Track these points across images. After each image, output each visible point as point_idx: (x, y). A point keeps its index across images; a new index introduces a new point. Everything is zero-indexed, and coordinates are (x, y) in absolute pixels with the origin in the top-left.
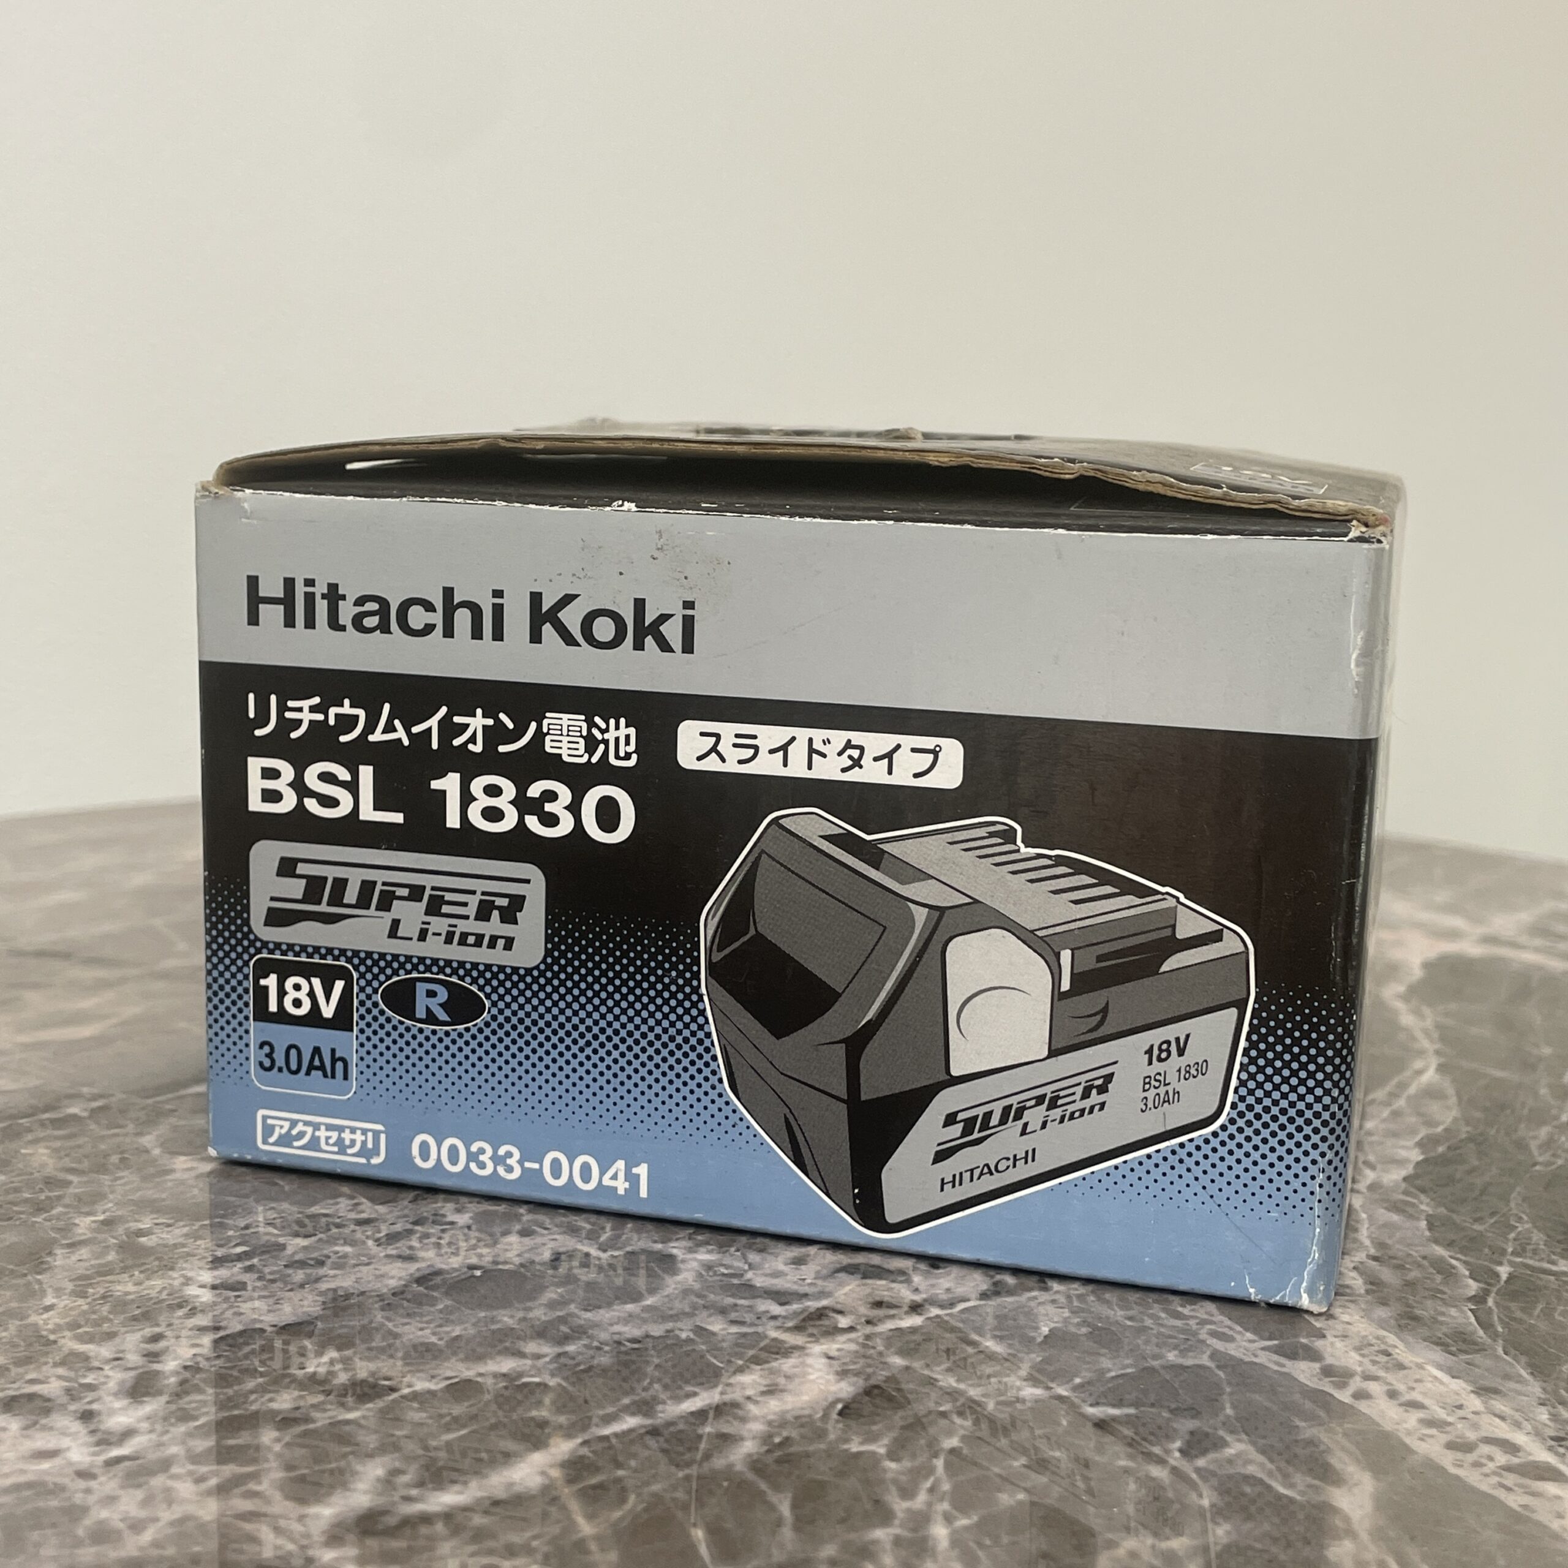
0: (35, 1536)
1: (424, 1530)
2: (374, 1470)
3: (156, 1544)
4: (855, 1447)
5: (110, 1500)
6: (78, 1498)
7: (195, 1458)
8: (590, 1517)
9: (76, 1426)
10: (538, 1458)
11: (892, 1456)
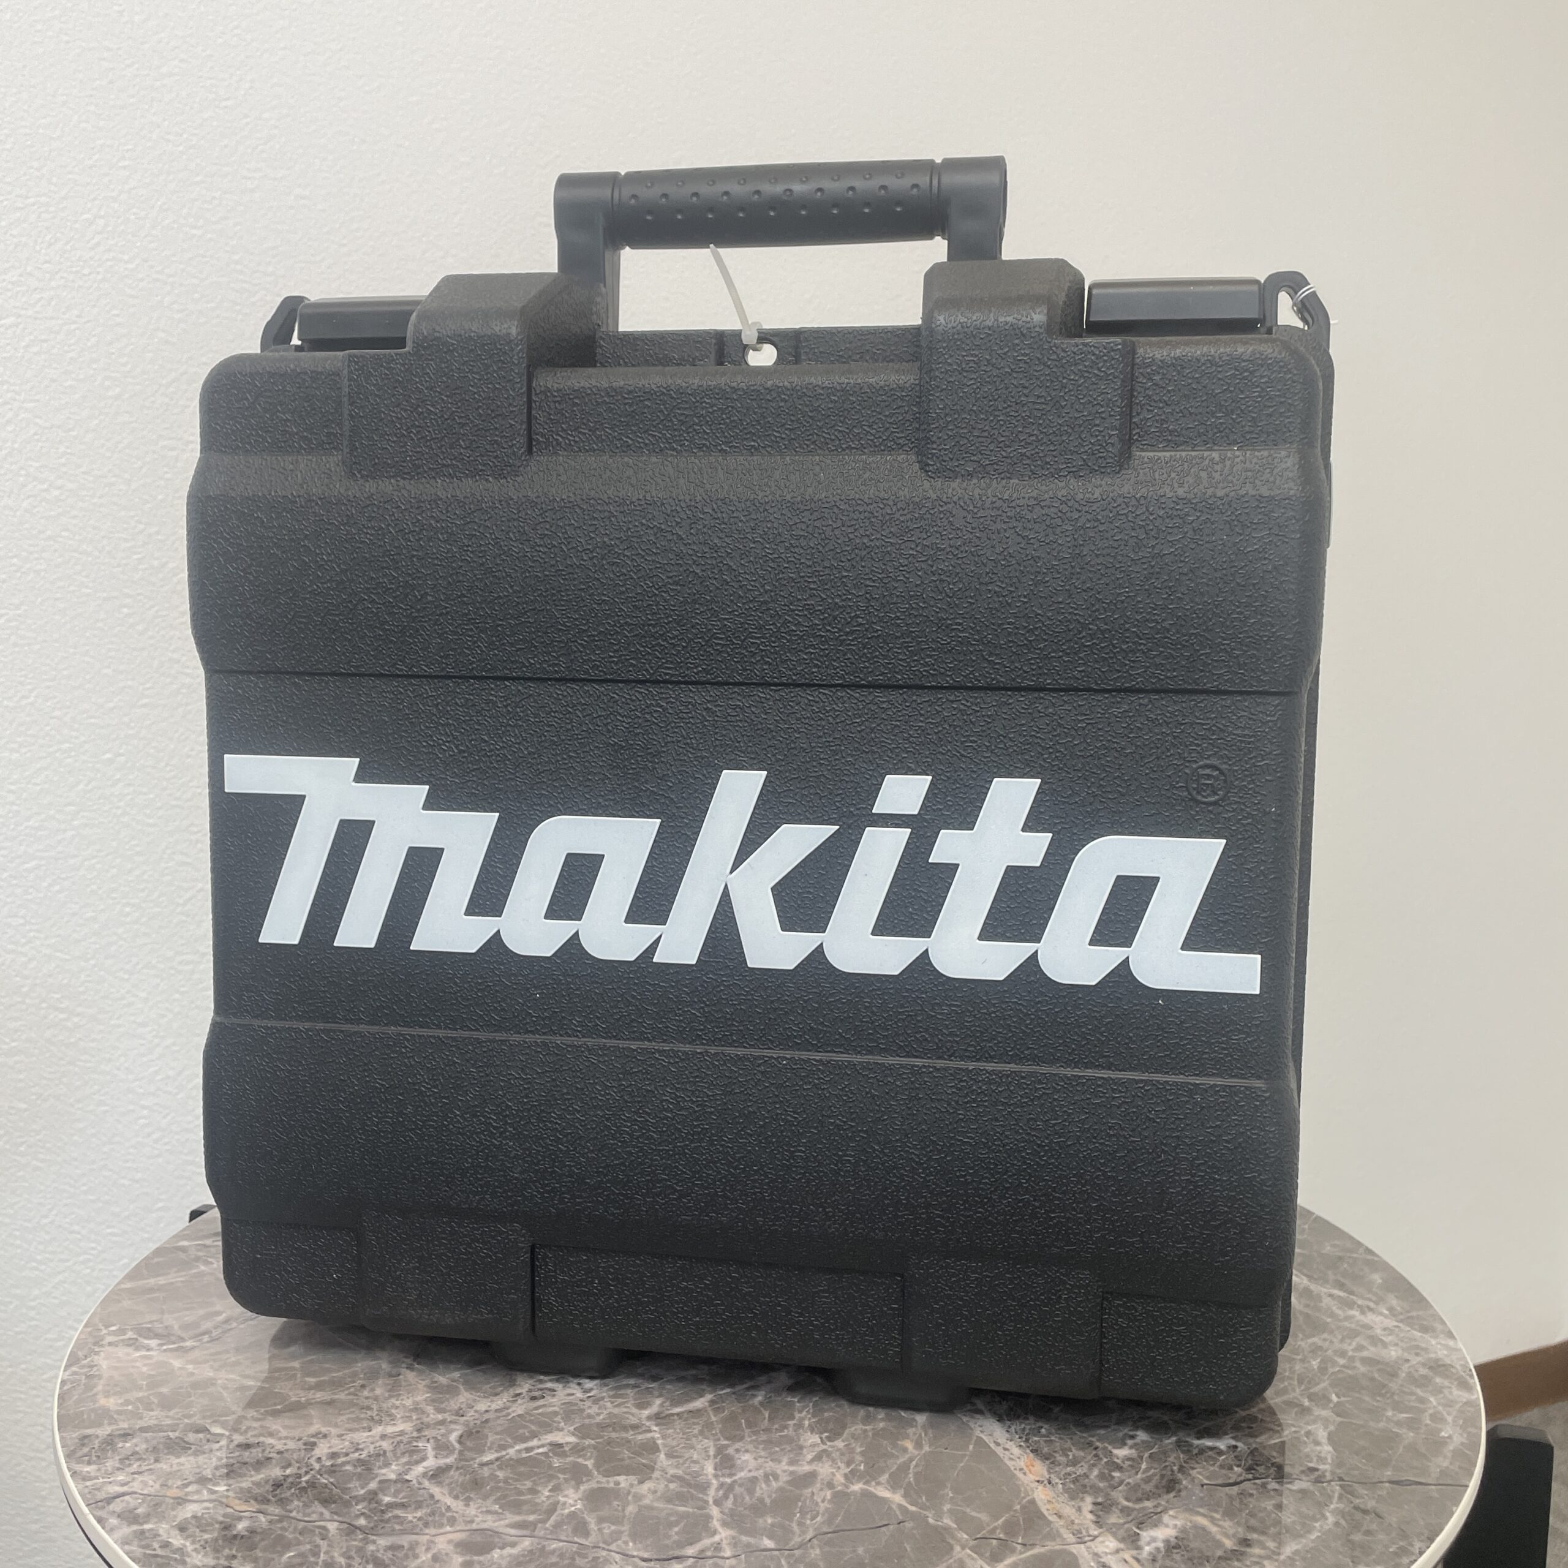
0: (573, 1416)
1: (672, 1418)
2: (658, 1402)
3: (604, 1419)
4: (789, 1399)
5: (590, 1407)
6: (582, 1407)
7: (610, 1397)
8: (715, 1416)
9: (577, 1387)
10: (702, 1400)
11: (798, 1402)
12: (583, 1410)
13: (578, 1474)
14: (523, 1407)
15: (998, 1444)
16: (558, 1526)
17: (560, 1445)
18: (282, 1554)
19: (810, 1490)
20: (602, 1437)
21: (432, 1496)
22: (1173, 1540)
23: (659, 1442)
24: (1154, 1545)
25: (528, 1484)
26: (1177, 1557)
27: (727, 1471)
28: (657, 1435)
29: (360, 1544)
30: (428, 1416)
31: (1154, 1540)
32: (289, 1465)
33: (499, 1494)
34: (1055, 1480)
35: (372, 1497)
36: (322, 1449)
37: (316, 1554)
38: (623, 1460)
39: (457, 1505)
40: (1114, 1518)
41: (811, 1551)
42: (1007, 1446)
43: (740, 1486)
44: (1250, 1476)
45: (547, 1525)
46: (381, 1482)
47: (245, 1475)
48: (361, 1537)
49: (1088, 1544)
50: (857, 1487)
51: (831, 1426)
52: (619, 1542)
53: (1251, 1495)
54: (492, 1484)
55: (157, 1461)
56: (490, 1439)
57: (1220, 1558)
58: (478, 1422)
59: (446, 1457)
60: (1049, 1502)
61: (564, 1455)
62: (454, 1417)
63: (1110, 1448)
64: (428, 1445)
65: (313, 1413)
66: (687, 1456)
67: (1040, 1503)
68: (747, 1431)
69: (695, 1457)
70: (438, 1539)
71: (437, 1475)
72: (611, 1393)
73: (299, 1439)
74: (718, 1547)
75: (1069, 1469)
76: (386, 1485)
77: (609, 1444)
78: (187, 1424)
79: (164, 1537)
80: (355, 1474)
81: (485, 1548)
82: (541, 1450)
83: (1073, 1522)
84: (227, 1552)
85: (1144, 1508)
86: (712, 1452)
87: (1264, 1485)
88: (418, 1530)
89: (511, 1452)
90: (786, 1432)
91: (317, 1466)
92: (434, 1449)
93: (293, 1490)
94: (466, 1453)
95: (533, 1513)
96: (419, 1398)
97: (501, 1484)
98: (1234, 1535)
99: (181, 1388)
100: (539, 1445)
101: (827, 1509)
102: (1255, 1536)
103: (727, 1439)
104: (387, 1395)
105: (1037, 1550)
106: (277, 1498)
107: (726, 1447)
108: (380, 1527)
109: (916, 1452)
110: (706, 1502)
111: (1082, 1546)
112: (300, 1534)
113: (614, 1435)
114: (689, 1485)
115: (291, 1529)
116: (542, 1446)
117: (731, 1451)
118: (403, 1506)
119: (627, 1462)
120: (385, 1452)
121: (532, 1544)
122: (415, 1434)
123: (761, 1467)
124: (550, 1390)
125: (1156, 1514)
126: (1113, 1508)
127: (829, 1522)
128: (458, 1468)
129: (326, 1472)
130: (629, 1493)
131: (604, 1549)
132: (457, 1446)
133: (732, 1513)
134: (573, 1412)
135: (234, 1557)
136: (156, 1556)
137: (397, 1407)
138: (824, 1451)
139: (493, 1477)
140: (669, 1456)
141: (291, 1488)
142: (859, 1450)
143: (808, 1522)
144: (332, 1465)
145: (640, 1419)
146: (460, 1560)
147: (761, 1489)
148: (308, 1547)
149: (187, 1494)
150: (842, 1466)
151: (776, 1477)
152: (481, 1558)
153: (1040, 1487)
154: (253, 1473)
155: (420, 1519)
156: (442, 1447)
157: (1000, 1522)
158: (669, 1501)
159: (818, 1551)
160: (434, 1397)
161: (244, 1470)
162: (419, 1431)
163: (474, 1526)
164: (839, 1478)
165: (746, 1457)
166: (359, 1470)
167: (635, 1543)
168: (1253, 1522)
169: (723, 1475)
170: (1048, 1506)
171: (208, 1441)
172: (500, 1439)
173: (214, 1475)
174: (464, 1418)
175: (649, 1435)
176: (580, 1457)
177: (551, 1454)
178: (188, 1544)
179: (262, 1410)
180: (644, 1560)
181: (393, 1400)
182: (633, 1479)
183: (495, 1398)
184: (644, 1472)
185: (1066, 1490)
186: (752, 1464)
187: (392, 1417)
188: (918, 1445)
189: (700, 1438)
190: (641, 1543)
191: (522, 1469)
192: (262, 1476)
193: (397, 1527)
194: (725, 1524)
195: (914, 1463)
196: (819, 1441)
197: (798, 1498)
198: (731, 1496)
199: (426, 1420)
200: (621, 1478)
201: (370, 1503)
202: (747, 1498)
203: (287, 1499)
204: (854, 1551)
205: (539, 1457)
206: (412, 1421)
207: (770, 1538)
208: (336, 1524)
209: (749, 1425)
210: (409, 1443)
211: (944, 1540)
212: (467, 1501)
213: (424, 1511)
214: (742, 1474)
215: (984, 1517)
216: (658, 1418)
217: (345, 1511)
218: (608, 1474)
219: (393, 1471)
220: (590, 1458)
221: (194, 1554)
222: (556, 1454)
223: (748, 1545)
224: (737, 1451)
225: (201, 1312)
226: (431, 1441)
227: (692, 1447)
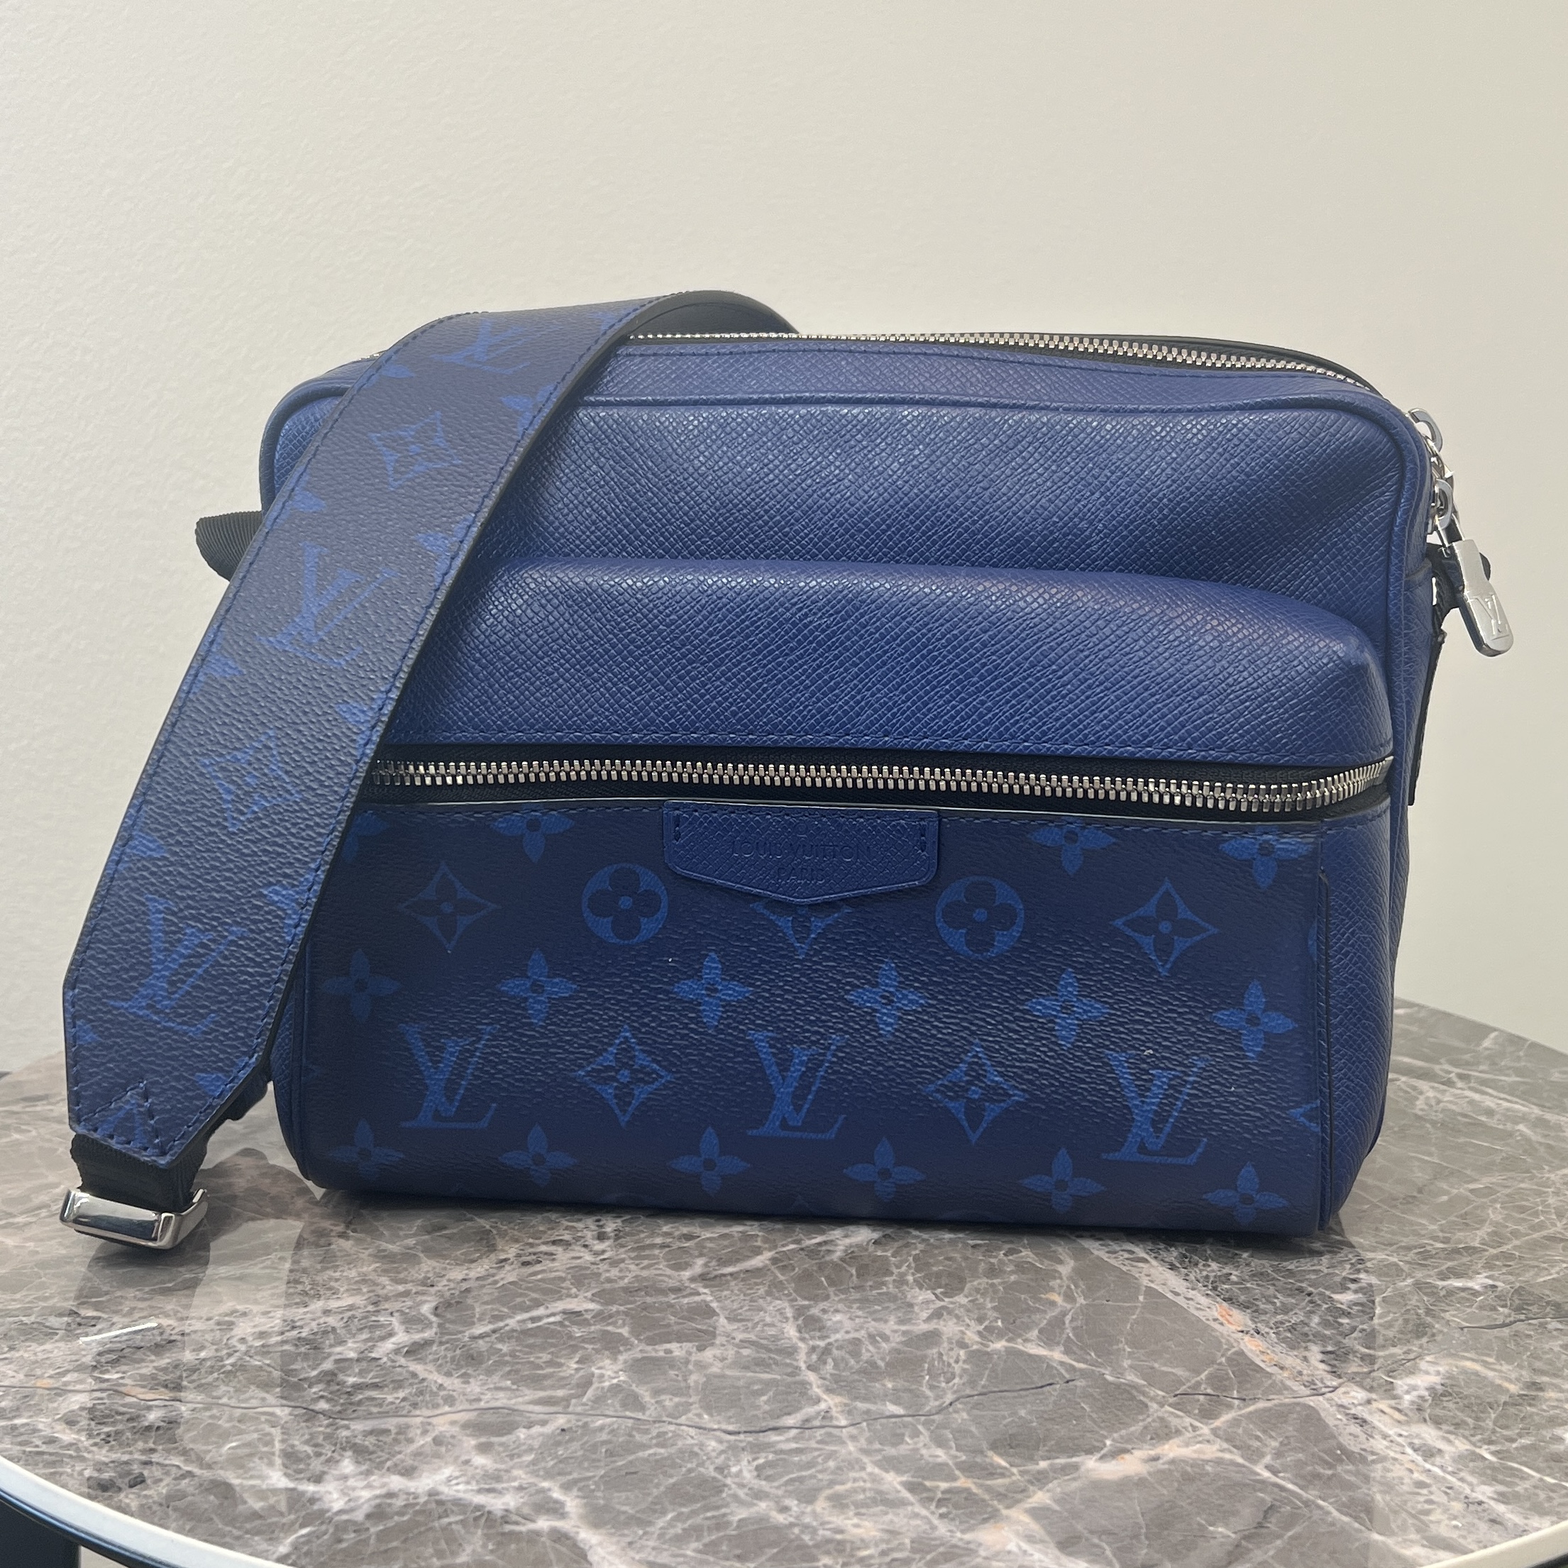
12: (599, 1275)
13: (612, 1345)
14: (515, 1273)
15: (1177, 1294)
16: (598, 1400)
17: (578, 1314)
18: (220, 1446)
19: (935, 1351)
20: (635, 1302)
21: (414, 1375)
22: (1439, 1387)
23: (714, 1305)
24: (1415, 1393)
25: (545, 1357)
26: (1451, 1405)
27: (818, 1334)
28: (709, 1298)
29: (328, 1430)
30: (384, 1287)
31: (1414, 1388)
32: (202, 1348)
33: (508, 1369)
34: (1264, 1329)
35: (329, 1378)
36: (244, 1329)
37: (269, 1443)
38: (669, 1325)
39: (453, 1383)
40: (1354, 1367)
41: (956, 1416)
42: (1190, 1296)
43: (840, 1348)
44: (1523, 1317)
45: (584, 1400)
46: (337, 1361)
47: (143, 1360)
48: (326, 1422)
49: (1328, 1395)
50: (999, 1345)
51: (944, 1281)
52: (690, 1415)
53: (1529, 1336)
54: (495, 1358)
55: (11, 1348)
56: (478, 1310)
57: (1505, 1403)
58: (457, 1293)
59: (422, 1331)
60: (1263, 1352)
61: (586, 1323)
62: (420, 1288)
63: (1328, 1293)
64: (393, 1319)
65: (219, 1289)
66: (756, 1319)
67: (1250, 1355)
68: (831, 1290)
69: (768, 1320)
70: (434, 1421)
71: (414, 1351)
72: (633, 1255)
73: (209, 1319)
74: (827, 1415)
75: (1279, 1317)
76: (346, 1364)
77: (644, 1309)
78: (43, 1308)
79: (47, 1432)
80: (299, 1354)
81: (506, 1427)
82: (552, 1319)
83: (1300, 1373)
84: (140, 1445)
85: (1392, 1355)
86: (789, 1313)
87: (1543, 1326)
88: (404, 1412)
89: (512, 1323)
90: (884, 1289)
91: (243, 1348)
92: (403, 1323)
93: (215, 1375)
94: (447, 1325)
95: (563, 1387)
96: (365, 1269)
97: (507, 1358)
98: (1518, 1380)
99: (25, 1268)
100: (550, 1312)
101: (964, 1370)
102: (1545, 1379)
103: (805, 1298)
104: (319, 1267)
105: (1261, 1405)
106: (196, 1384)
107: (808, 1307)
108: (349, 1411)
109: (1069, 1306)
110: (798, 1368)
111: (1321, 1398)
112: (239, 1421)
113: (649, 1300)
114: (769, 1351)
115: (225, 1417)
116: (553, 1314)
117: (815, 1311)
118: (376, 1386)
119: (676, 1328)
120: (334, 1329)
121: (569, 1421)
122: (371, 1308)
123: (862, 1328)
124: (546, 1254)
125: (1409, 1360)
126: (1351, 1357)
127: (972, 1383)
128: (441, 1343)
129: (256, 1353)
130: (687, 1362)
131: (670, 1423)
132: (433, 1319)
133: (836, 1379)
134: (585, 1276)
135: (152, 1451)
136: (42, 1453)
137: (337, 1280)
138: (943, 1307)
139: (493, 1351)
140: (732, 1319)
141: (212, 1373)
142: (989, 1306)
143: (943, 1385)
144: (263, 1346)
145: (680, 1281)
146: (473, 1442)
147: (868, 1350)
148: (255, 1436)
149: (66, 1384)
150: (972, 1323)
151: (886, 1338)
152: (504, 1439)
153: (1247, 1338)
154: (153, 1357)
155: (404, 1399)
156: (411, 1321)
157: (1203, 1376)
158: (746, 1368)
159: (965, 1415)
160: (385, 1267)
161: (139, 1355)
162: (375, 1304)
163: (482, 1404)
164: (972, 1336)
165: (838, 1317)
166: (303, 1349)
167: (711, 1415)
168: (1538, 1364)
169: (812, 1338)
170: (1264, 1358)
171: (80, 1324)
172: (493, 1310)
173: (98, 1362)
174: (435, 1288)
175: (697, 1298)
176: (609, 1324)
177: (567, 1323)
178: (83, 1439)
179: (147, 1289)
180: (730, 1433)
181: (330, 1273)
182: (687, 1345)
183: (473, 1265)
184: (705, 1338)
185: (1284, 1340)
186: (848, 1325)
187: (335, 1292)
188: (1069, 1297)
189: (769, 1299)
190: (719, 1415)
191: (531, 1341)
192: (168, 1361)
193: (375, 1410)
194: (829, 1390)
195: (1068, 1317)
196: (933, 1297)
197: (923, 1359)
198: (830, 1360)
199: (381, 1292)
200: (673, 1346)
201: (328, 1383)
202: (852, 1362)
203: (208, 1384)
204: (1014, 1414)
205: (552, 1327)
206: (363, 1294)
207: (896, 1402)
208: (287, 1410)
209: (832, 1283)
210: (366, 1317)
211: (1133, 1398)
212: (465, 1378)
213: (407, 1391)
214: (838, 1336)
215: (1180, 1372)
216: (703, 1278)
217: (296, 1395)
218: (652, 1341)
219: (351, 1349)
220: (624, 1325)
221: (95, 1449)
222: (574, 1323)
223: (868, 1412)
224: (824, 1311)
225: (28, 1185)
226: (396, 1314)
227: (761, 1309)
